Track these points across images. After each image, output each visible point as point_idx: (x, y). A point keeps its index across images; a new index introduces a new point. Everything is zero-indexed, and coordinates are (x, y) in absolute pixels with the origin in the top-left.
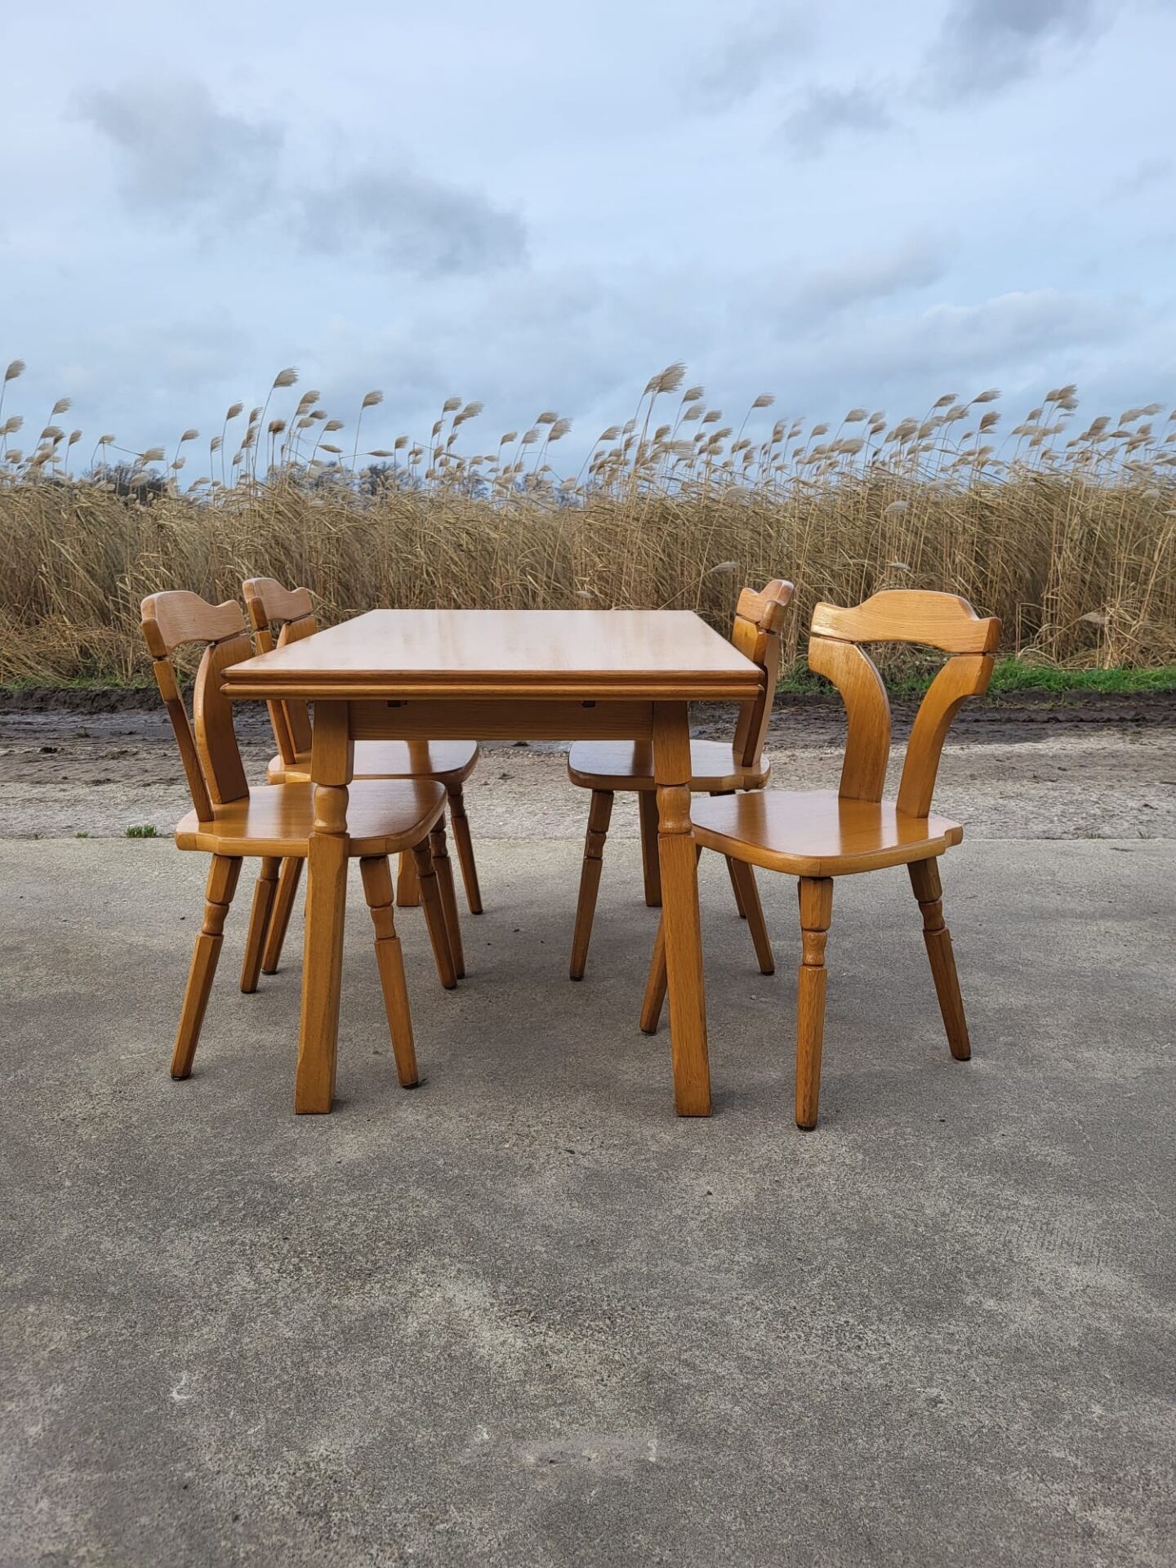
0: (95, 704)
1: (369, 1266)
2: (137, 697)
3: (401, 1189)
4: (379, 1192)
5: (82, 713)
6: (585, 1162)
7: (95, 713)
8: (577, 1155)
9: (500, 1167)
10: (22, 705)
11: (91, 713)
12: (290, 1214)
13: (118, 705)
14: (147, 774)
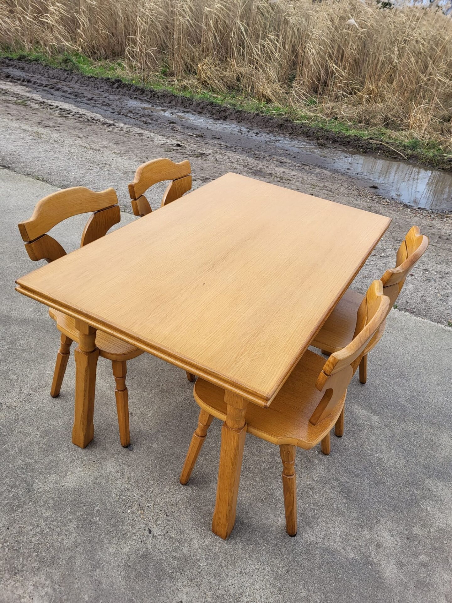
0: (220, 115)
1: (19, 567)
2: (236, 115)
3: (69, 519)
4: (60, 517)
5: (213, 118)
6: (149, 544)
7: (218, 119)
8: (151, 536)
9: (115, 526)
10: (194, 109)
11: (216, 119)
12: (22, 512)
13: (228, 116)
14: (202, 172)
